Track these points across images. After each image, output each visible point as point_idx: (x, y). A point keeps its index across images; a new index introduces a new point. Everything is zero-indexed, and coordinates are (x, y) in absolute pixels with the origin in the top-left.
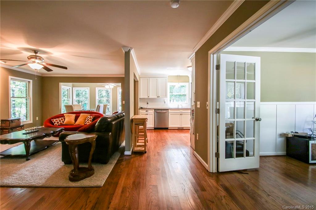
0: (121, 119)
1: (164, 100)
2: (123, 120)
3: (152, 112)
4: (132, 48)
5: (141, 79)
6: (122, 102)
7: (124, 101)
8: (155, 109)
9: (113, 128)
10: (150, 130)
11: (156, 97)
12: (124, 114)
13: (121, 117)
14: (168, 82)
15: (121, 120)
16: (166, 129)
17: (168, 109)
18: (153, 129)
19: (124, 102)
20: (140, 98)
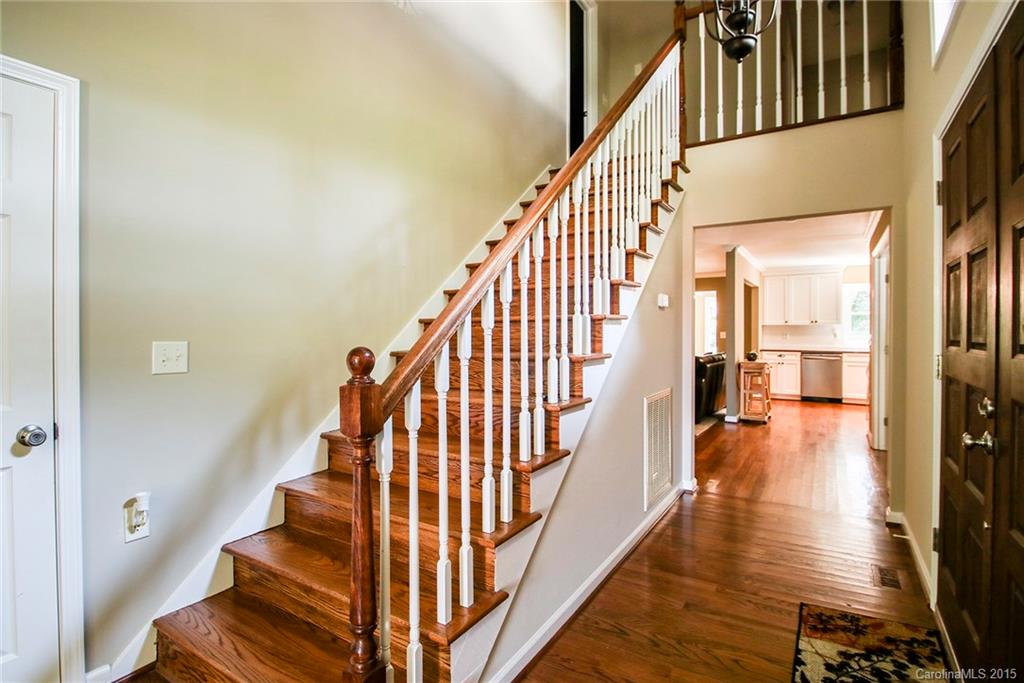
0: (720, 363)
1: (833, 330)
2: (722, 367)
3: (794, 357)
4: (738, 246)
5: (767, 282)
6: (718, 335)
7: (723, 331)
8: (803, 353)
9: (708, 374)
10: (789, 401)
11: (808, 322)
12: (724, 356)
13: (719, 360)
14: (844, 283)
15: (719, 366)
16: (836, 402)
17: (841, 353)
18: (799, 399)
19: (723, 335)
20: (763, 326)
